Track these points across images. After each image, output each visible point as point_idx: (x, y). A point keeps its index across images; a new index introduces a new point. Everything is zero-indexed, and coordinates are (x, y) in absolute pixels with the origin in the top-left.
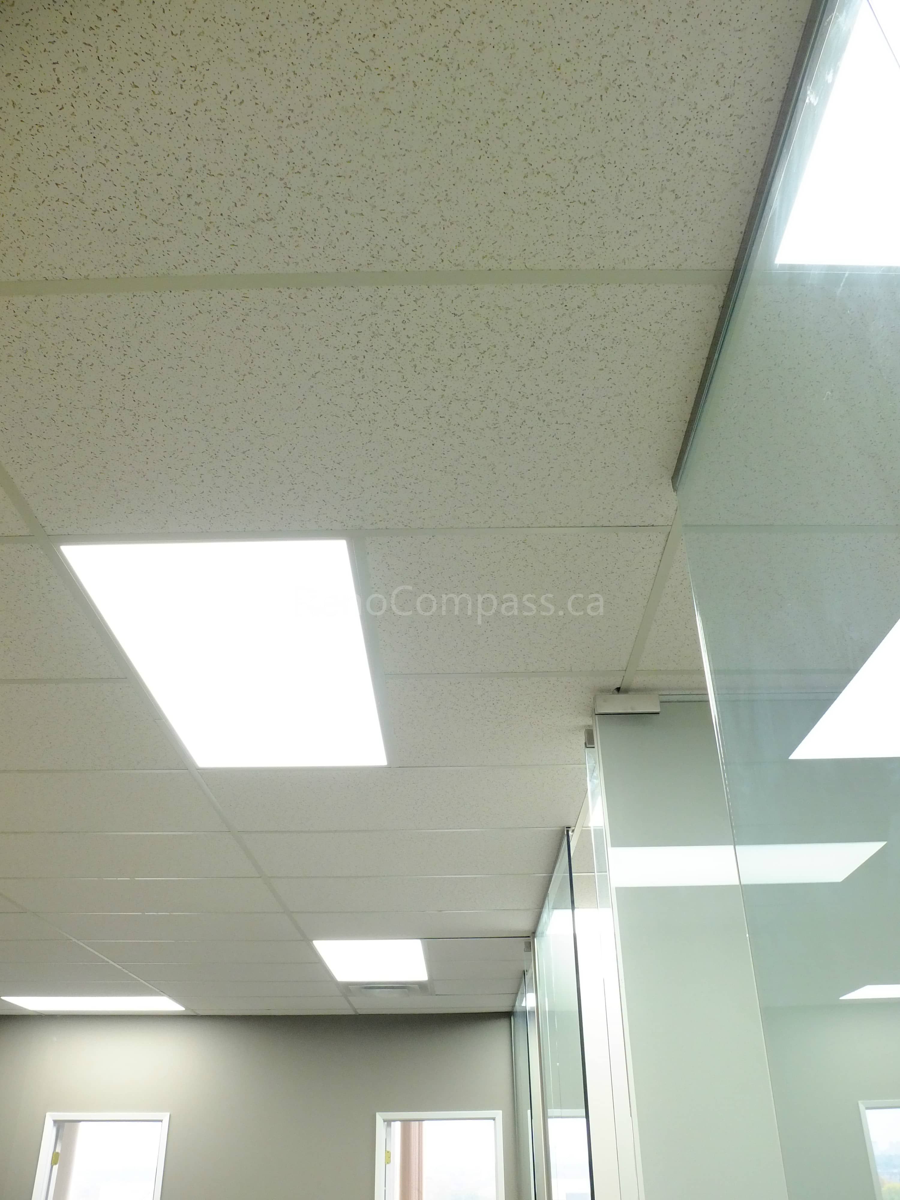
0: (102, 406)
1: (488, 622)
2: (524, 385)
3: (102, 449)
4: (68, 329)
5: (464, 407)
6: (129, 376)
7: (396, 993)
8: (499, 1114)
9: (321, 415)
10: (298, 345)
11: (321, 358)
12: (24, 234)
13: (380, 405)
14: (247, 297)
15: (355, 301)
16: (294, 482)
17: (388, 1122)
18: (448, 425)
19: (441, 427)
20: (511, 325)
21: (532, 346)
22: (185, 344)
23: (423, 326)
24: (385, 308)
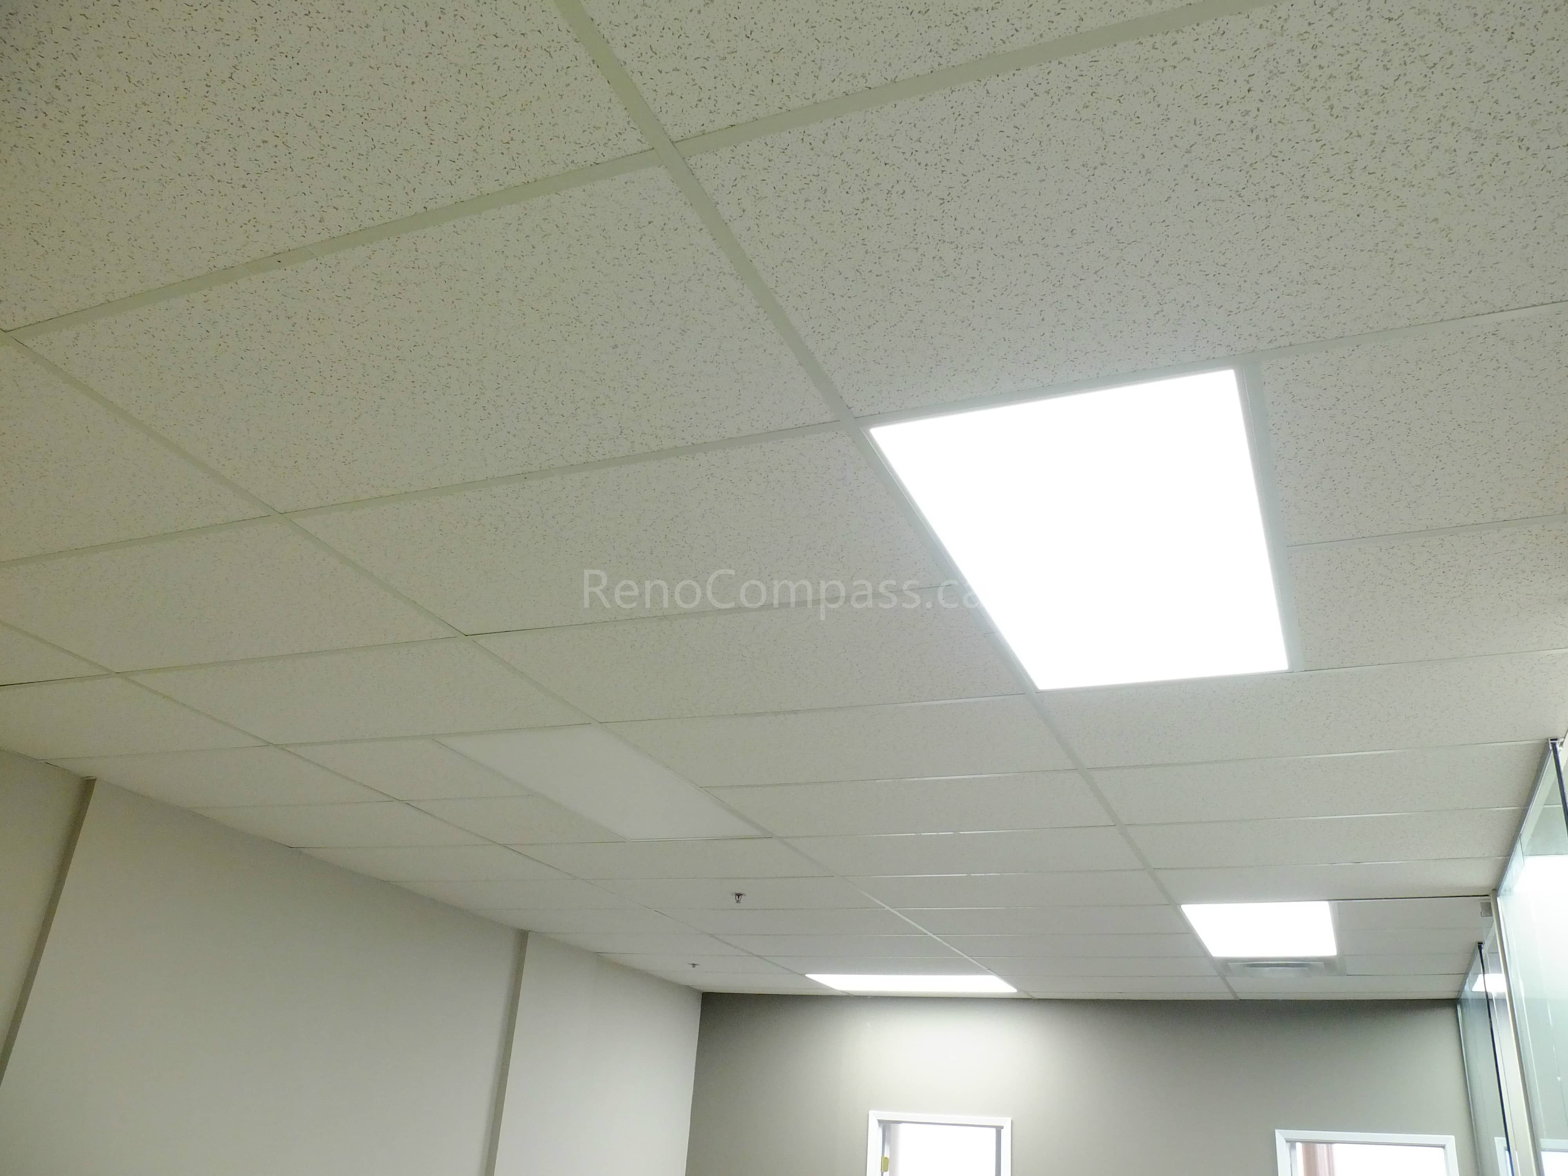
0: (917, 243)
1: (1437, 457)
2: (1496, 102)
3: (917, 298)
4: (873, 153)
5: (1404, 151)
6: (949, 198)
7: (1291, 973)
8: (1450, 1141)
9: (1199, 203)
10: (1166, 113)
11: (1198, 123)
12: (819, 42)
13: (1282, 174)
14: (1096, 61)
15: (1244, 32)
16: (1164, 302)
17: (1292, 1143)
18: (1381, 183)
19: (1370, 187)
20: (1476, 15)
21: (1509, 39)
22: (1017, 141)
23: (1342, 47)
24: (1287, 33)
